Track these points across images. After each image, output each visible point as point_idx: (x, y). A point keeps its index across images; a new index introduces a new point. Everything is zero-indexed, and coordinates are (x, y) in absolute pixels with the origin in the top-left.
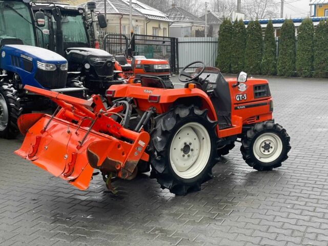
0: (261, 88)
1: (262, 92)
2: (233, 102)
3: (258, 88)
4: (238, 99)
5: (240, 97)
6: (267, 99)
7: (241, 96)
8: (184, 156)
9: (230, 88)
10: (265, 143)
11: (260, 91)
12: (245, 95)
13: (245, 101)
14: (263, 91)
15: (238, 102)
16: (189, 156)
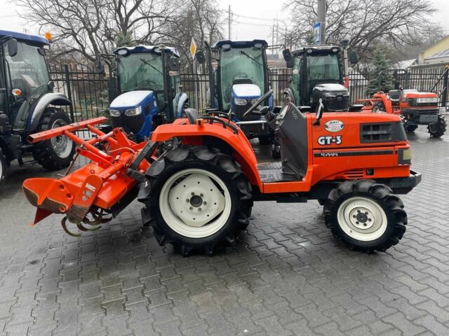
0: (381, 127)
1: (383, 135)
2: (310, 147)
3: (371, 128)
4: (323, 143)
5: (326, 141)
6: (394, 146)
7: (329, 138)
8: (191, 208)
9: (309, 126)
10: (359, 211)
11: (376, 133)
12: (338, 138)
13: (337, 146)
14: (385, 132)
15: (322, 147)
16: (200, 210)
